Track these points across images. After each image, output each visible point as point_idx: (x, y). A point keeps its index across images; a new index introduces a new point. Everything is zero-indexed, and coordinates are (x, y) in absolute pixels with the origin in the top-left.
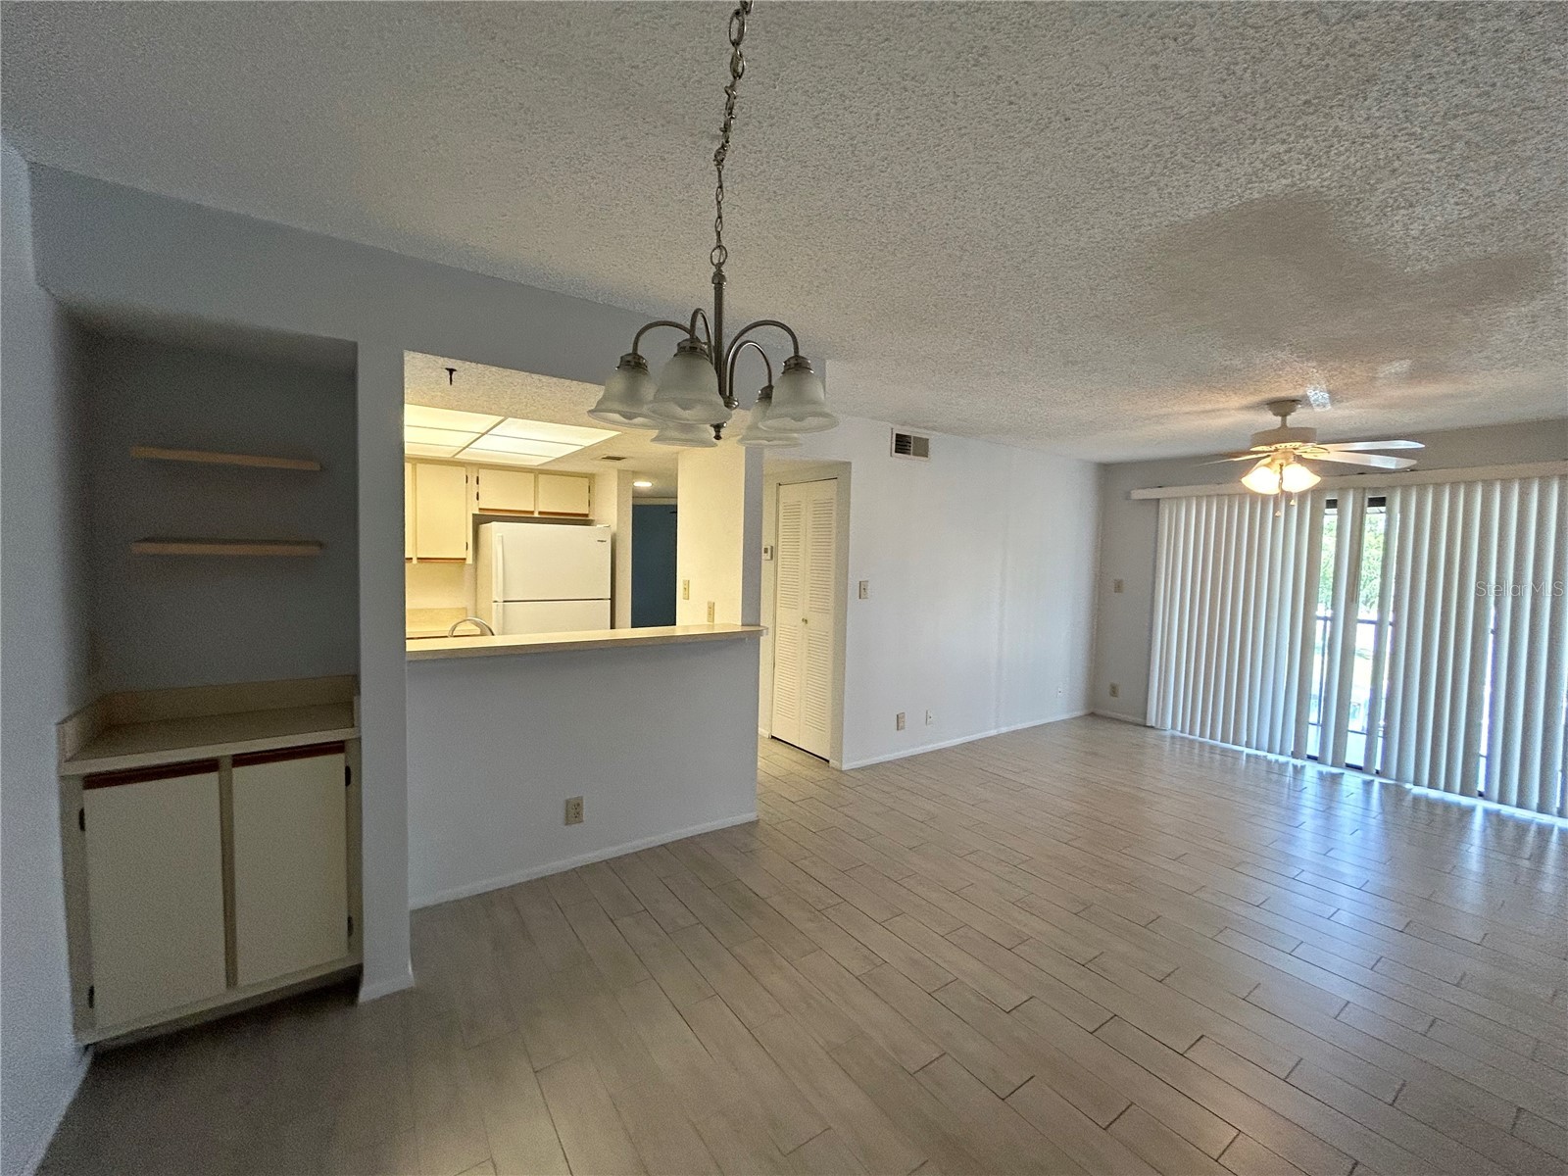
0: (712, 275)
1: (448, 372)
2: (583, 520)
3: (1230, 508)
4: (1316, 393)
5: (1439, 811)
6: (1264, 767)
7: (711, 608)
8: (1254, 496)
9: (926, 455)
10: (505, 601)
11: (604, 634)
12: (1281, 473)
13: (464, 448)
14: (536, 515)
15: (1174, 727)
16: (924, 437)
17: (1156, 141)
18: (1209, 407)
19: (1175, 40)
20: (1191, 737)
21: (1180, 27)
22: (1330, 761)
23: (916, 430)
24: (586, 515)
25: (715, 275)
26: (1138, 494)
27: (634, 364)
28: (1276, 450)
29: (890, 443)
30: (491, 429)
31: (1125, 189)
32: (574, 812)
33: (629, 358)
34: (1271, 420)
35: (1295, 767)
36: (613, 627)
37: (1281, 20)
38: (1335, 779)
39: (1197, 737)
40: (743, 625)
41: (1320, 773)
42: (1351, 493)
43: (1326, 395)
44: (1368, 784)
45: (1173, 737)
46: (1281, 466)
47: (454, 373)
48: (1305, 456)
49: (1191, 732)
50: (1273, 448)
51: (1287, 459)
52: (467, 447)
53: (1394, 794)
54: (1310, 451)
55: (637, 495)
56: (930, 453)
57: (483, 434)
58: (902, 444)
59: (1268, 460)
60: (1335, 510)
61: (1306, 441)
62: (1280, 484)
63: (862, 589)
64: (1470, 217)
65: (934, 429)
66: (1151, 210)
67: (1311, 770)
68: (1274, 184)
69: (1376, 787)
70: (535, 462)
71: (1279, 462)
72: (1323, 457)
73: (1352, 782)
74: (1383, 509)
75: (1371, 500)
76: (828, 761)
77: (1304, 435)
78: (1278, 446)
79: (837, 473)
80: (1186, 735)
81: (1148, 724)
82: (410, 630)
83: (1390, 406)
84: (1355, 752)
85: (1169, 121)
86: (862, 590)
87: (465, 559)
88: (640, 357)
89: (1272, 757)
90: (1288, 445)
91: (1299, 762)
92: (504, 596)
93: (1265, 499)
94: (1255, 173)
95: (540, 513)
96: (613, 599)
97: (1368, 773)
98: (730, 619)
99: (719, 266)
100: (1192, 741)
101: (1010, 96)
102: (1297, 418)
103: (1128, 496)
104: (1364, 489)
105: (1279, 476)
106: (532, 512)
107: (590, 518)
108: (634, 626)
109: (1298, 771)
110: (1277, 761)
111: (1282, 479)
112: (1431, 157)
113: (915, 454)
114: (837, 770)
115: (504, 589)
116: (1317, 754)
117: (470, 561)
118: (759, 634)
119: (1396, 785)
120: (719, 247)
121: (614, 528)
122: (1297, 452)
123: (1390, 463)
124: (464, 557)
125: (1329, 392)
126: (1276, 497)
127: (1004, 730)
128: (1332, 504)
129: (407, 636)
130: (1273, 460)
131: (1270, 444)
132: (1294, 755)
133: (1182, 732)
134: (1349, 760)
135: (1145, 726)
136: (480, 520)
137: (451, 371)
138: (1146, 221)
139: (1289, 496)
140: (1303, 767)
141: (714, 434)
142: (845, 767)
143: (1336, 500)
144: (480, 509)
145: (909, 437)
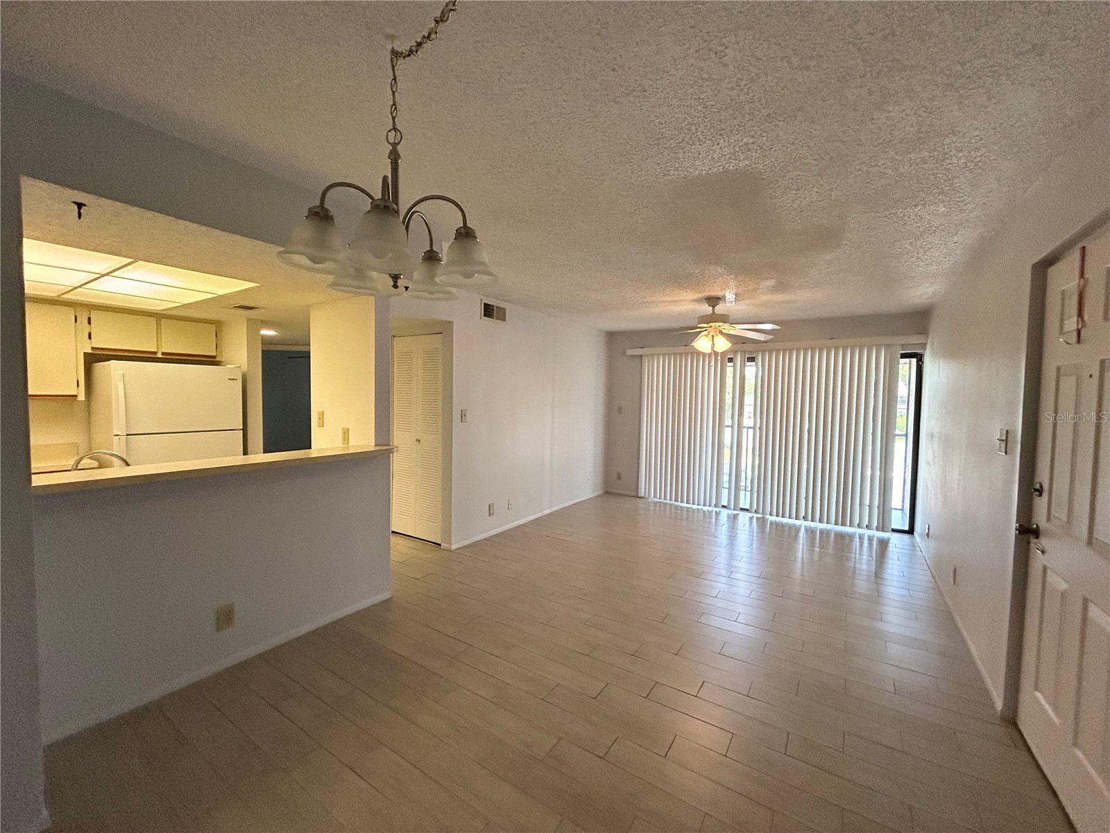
0: (389, 151)
1: (76, 207)
2: (211, 361)
3: (686, 361)
4: (730, 296)
5: (786, 529)
6: (701, 514)
7: (346, 433)
8: (698, 353)
9: (504, 320)
10: (127, 435)
11: (238, 460)
12: (712, 340)
13: (75, 288)
14: (160, 355)
15: (655, 496)
16: (503, 306)
17: (689, 120)
18: (676, 298)
19: (716, 54)
20: (665, 501)
21: (720, 46)
22: (732, 508)
23: (498, 302)
24: (214, 357)
25: (391, 152)
26: (630, 352)
27: (321, 215)
28: (711, 327)
29: (480, 310)
30: (114, 271)
31: (666, 148)
32: (225, 618)
33: (317, 210)
34: (706, 309)
35: (716, 512)
36: (245, 453)
37: (770, 58)
38: (735, 516)
39: (668, 501)
40: (376, 445)
41: (728, 515)
42: (739, 353)
43: (734, 296)
44: (751, 518)
45: (655, 503)
46: (713, 336)
47: (83, 208)
48: (723, 331)
49: (665, 499)
50: (709, 325)
51: (716, 333)
52: (80, 287)
53: (762, 521)
54: (727, 328)
55: (266, 341)
56: (507, 318)
57: (103, 276)
58: (488, 311)
59: (706, 332)
60: (731, 364)
61: (725, 322)
62: (713, 348)
63: (463, 415)
64: (821, 201)
65: (509, 302)
66: (677, 166)
67: (725, 512)
68: (741, 163)
69: (755, 520)
70: (158, 307)
71: (711, 334)
72: (732, 332)
73: (744, 518)
74: (754, 363)
75: (748, 358)
76: (440, 545)
77: (724, 319)
78: (712, 324)
79: (443, 330)
80: (662, 500)
81: (639, 496)
82: (35, 465)
83: (762, 305)
84: (744, 502)
85: (699, 108)
86: (463, 417)
87: (76, 396)
88: (327, 210)
89: (705, 508)
90: (716, 324)
91: (718, 509)
92: (127, 430)
93: (704, 355)
94: (734, 154)
95: (163, 354)
96: (245, 429)
97: (751, 512)
98: (363, 440)
99: (395, 145)
100: (666, 504)
101: (615, 64)
102: (720, 309)
103: (624, 353)
104: (745, 352)
105: (711, 342)
106: (155, 353)
107: (217, 359)
108: (265, 451)
109: (717, 514)
110: (708, 511)
111: (713, 344)
112: (814, 162)
113: (497, 319)
114: (448, 551)
115: (127, 423)
116: (726, 504)
117: (82, 397)
118: (390, 451)
119: (763, 517)
120: (395, 129)
121: (245, 368)
122: (720, 329)
123: (761, 337)
124: (75, 394)
125: (736, 295)
126: (710, 355)
127: (555, 509)
128: (730, 360)
129: (33, 471)
130: (709, 333)
131: (708, 323)
132: (716, 506)
133: (660, 498)
134: (741, 506)
135: (637, 497)
136: (93, 359)
137: (80, 205)
138: (672, 172)
139: (716, 354)
140: (720, 511)
141: (392, 283)
142: (453, 547)
143: (732, 358)
144: (93, 348)
145: (493, 306)
